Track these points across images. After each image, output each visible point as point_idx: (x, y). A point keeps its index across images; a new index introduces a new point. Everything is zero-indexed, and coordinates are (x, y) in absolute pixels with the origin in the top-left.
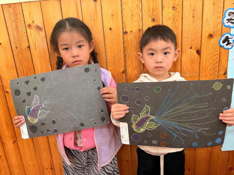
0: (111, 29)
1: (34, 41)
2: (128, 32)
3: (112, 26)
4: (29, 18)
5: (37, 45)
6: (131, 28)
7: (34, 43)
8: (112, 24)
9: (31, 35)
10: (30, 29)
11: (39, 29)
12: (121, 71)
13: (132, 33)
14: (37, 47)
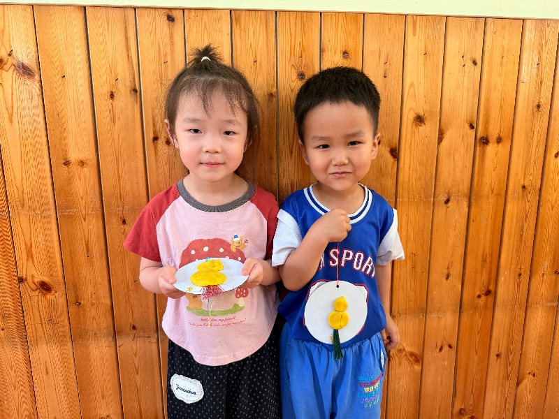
1: (10, 102)
5: (15, 110)
7: (10, 105)
9: (1, 84)
11: (23, 73)
14: (15, 116)
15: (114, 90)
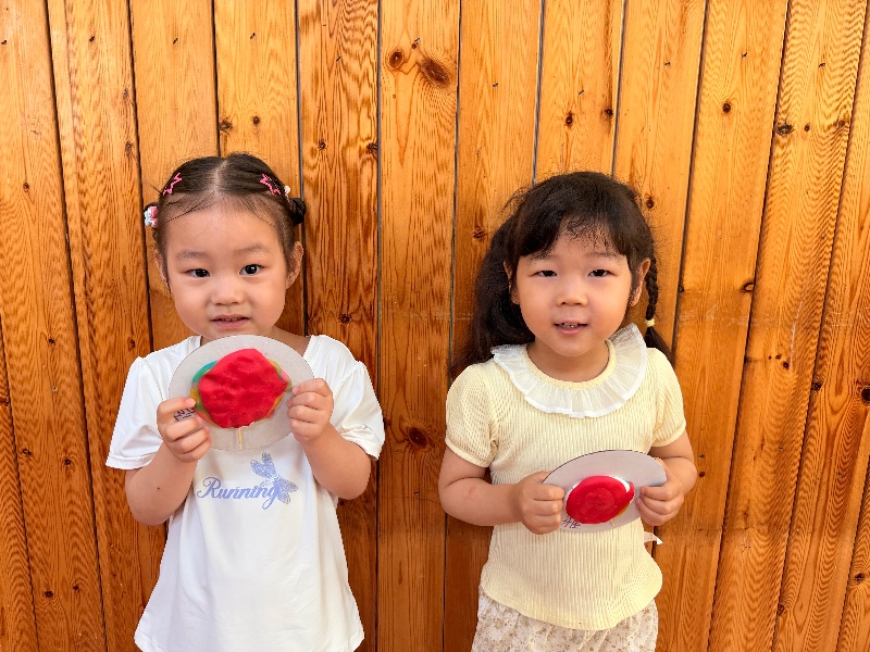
0: (727, 108)
1: (404, 128)
2: (795, 127)
3: (734, 96)
4: (400, 25)
5: (410, 143)
6: (808, 112)
7: (403, 132)
8: (737, 89)
9: (394, 96)
10: (396, 73)
11: (431, 75)
12: (739, 284)
13: (810, 132)
14: (409, 152)
15: (574, 111)
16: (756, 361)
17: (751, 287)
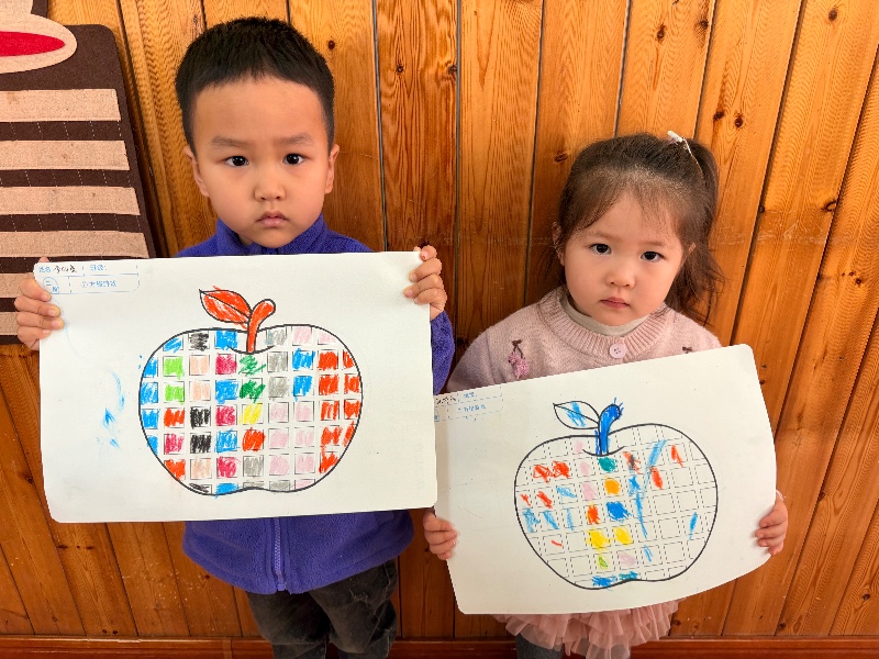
16: (829, 278)
17: (834, 206)
